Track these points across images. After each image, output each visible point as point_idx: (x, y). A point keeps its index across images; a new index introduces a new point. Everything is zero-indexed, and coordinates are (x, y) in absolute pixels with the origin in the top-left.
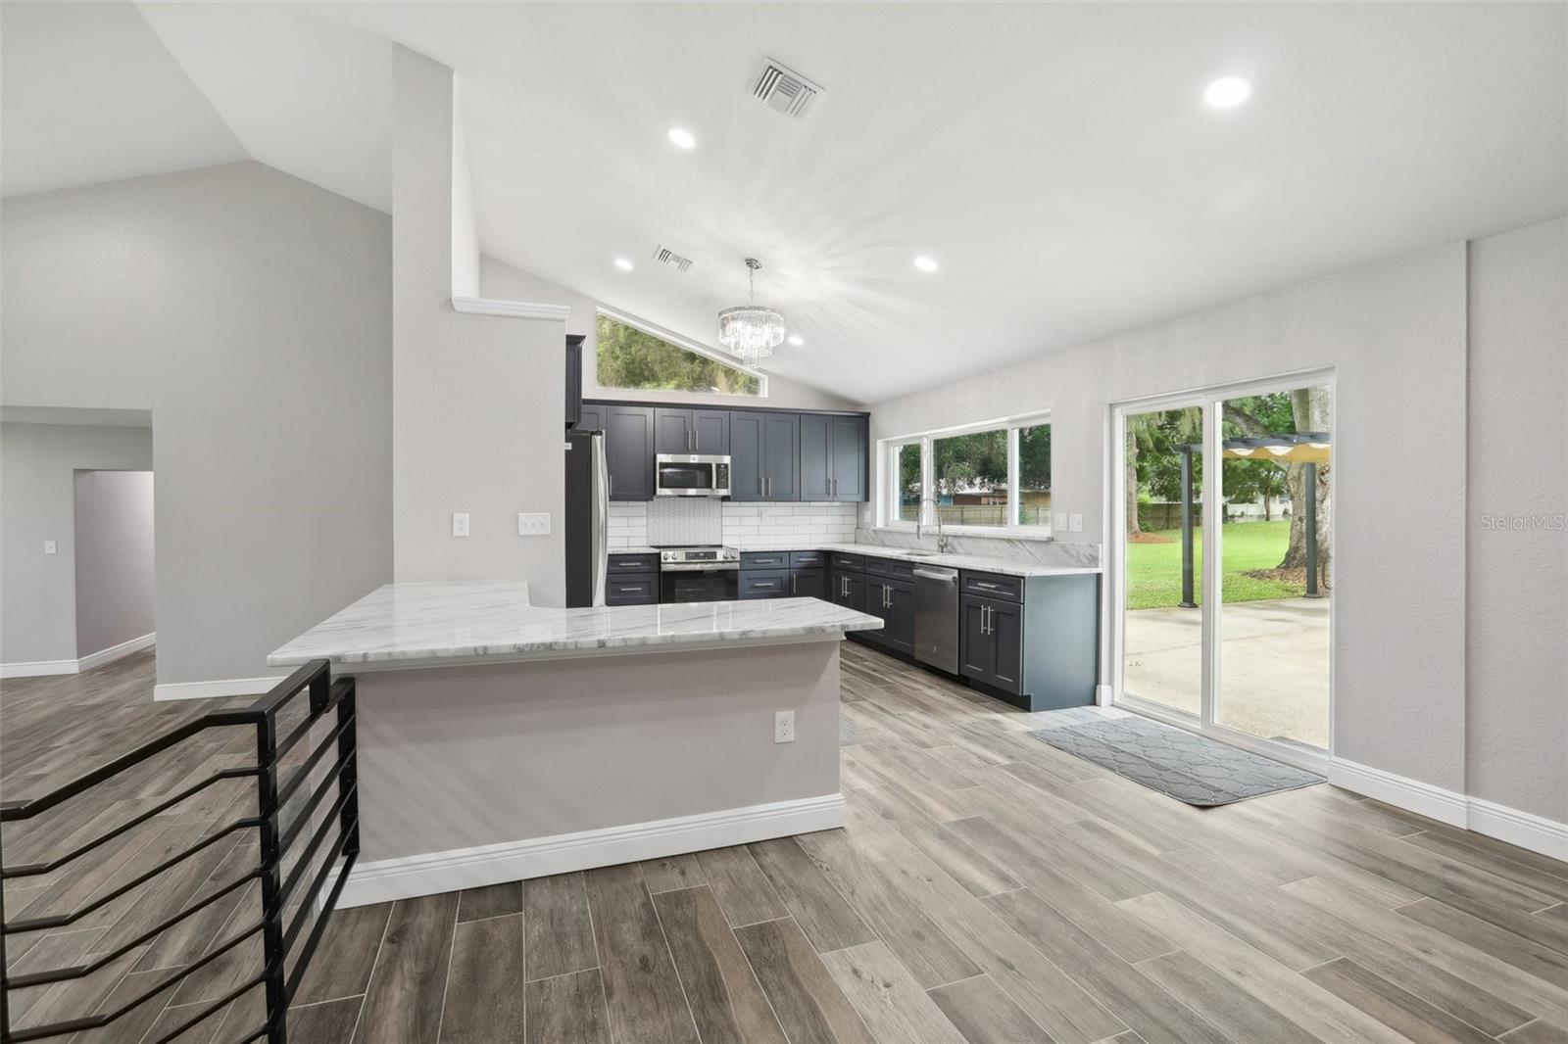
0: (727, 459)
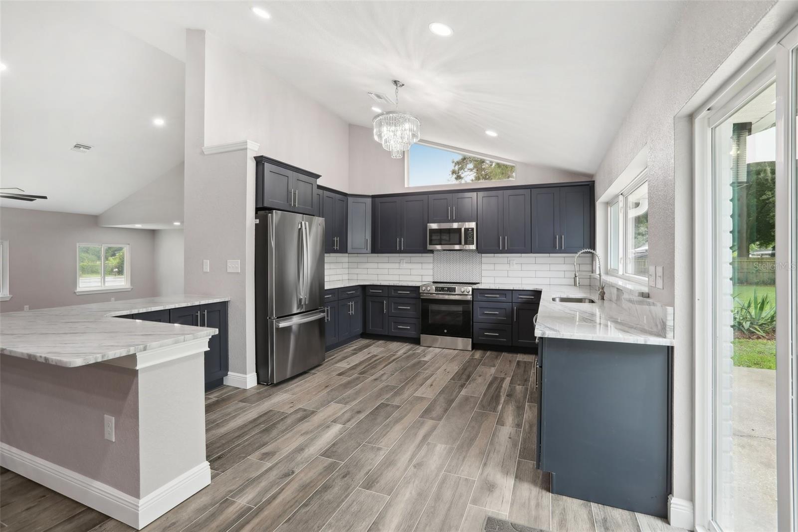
0: (473, 225)
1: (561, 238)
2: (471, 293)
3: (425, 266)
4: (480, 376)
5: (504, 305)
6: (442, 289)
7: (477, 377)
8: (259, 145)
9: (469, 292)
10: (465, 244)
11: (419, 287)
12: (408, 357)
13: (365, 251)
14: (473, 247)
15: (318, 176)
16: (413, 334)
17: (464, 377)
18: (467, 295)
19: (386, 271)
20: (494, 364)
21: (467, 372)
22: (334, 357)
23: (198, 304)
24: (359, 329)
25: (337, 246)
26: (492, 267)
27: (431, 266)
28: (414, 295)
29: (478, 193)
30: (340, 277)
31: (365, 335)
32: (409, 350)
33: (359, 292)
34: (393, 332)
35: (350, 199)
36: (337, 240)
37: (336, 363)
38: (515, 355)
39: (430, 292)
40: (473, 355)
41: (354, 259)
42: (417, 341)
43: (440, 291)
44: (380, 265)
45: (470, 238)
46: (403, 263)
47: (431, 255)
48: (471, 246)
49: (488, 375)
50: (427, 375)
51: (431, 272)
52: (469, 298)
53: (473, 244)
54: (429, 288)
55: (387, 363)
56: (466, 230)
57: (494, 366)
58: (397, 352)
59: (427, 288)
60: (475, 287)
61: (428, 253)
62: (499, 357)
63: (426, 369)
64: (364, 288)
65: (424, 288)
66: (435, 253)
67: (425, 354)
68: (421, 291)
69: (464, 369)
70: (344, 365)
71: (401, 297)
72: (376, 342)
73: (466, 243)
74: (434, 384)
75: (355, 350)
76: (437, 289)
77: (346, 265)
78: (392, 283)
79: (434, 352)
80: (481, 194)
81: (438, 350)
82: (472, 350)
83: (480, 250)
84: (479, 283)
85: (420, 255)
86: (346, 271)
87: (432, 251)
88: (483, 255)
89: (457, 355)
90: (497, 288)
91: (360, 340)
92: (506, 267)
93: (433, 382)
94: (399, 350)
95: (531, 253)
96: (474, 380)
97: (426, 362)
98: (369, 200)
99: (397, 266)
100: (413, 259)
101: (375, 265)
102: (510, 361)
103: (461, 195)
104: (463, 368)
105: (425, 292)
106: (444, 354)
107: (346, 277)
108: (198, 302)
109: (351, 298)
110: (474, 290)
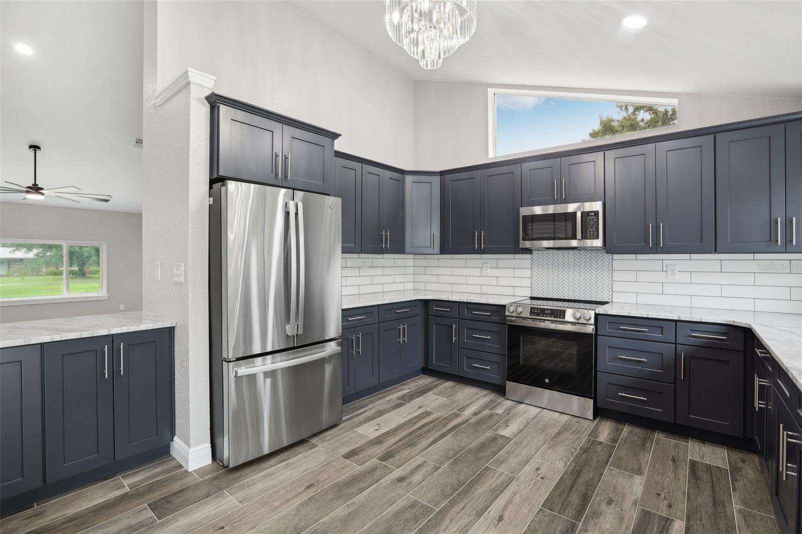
1: (788, 223)
2: (592, 321)
3: (518, 273)
4: (610, 502)
5: (660, 347)
6: (542, 312)
7: (604, 507)
8: (215, 78)
9: (590, 319)
10: (582, 239)
11: (503, 307)
12: (480, 422)
13: (431, 251)
14: (598, 243)
15: (335, 136)
16: (495, 378)
17: (575, 499)
18: (586, 324)
19: (462, 280)
20: (640, 469)
21: (580, 486)
22: (365, 409)
23: (106, 333)
24: (419, 363)
25: (386, 243)
26: (631, 276)
27: (528, 273)
28: (496, 318)
29: (606, 152)
30: (400, 287)
31: (426, 370)
32: (485, 406)
33: (419, 310)
34: (466, 371)
35: (409, 179)
36: (386, 236)
37: (361, 423)
38: (681, 443)
39: (523, 315)
40: (594, 433)
41: (422, 261)
42: (501, 390)
43: (538, 315)
44: (456, 271)
45: (592, 227)
46: (486, 267)
47: (528, 256)
48: (595, 241)
49: (628, 504)
50: (501, 479)
51: (527, 282)
52: (590, 329)
53: (598, 238)
54: (520, 310)
55: (438, 434)
56: (585, 215)
57: (639, 472)
58: (464, 408)
59: (516, 308)
60: (601, 310)
61: (521, 253)
62: (648, 445)
63: (501, 462)
64: (426, 303)
65: (512, 309)
66: (535, 253)
67: (508, 420)
68: (507, 313)
69: (575, 472)
70: (369, 431)
71: (476, 320)
72: (440, 384)
73: (584, 236)
74: (506, 515)
75: (403, 397)
76: (533, 311)
77: (411, 270)
78: (464, 298)
79: (526, 415)
80: (611, 154)
81: (534, 411)
82: (595, 417)
83: (609, 248)
84: (608, 303)
85: (511, 256)
86: (411, 278)
87: (528, 251)
88: (616, 256)
89: (565, 429)
90: (645, 316)
91: (420, 378)
92: (661, 277)
93: (504, 509)
94: (468, 406)
95: (716, 251)
96: (597, 514)
97: (507, 440)
98: (436, 180)
99: (477, 272)
100: (501, 263)
101: (448, 271)
102: (674, 460)
103: (574, 159)
104: (573, 471)
105: (513, 315)
106: (542, 422)
107: (410, 286)
108: (107, 330)
109: (402, 318)
110: (599, 316)
